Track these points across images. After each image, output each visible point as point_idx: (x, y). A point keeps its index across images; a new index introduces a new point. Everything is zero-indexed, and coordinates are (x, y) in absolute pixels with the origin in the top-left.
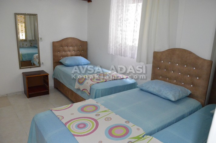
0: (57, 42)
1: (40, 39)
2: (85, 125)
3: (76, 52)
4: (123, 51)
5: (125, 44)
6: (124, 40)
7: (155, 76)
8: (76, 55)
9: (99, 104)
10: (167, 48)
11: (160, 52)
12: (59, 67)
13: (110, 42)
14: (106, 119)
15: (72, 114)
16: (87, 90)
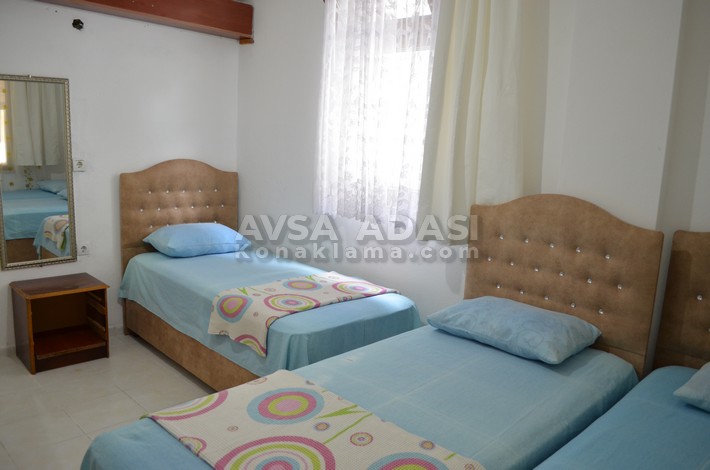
0: (137, 174)
1: (75, 163)
2: (288, 467)
3: (198, 210)
4: (367, 207)
5: (375, 182)
6: (372, 169)
8: (202, 220)
9: (317, 388)
11: (494, 207)
12: (143, 260)
13: (322, 175)
14: (356, 440)
15: (233, 429)
16: (256, 340)
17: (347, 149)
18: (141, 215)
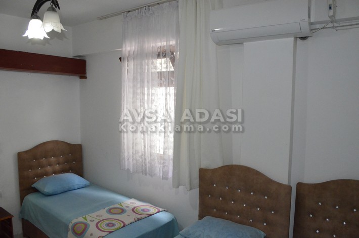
0: (27, 152)
3: (61, 166)
4: (147, 166)
5: (151, 155)
6: (149, 148)
8: (63, 171)
10: (220, 164)
11: (210, 170)
13: (124, 150)
17: (136, 139)
18: (30, 172)
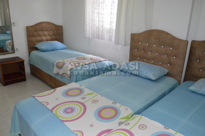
0: (31, 27)
1: (12, 24)
2: (72, 110)
3: (51, 37)
4: (100, 34)
5: (102, 27)
6: (102, 23)
7: (132, 58)
8: (52, 40)
9: (83, 87)
10: (144, 30)
11: (138, 34)
12: (34, 52)
13: (87, 25)
14: (93, 102)
15: (57, 99)
16: (67, 75)
17: (94, 17)
18: (34, 39)
